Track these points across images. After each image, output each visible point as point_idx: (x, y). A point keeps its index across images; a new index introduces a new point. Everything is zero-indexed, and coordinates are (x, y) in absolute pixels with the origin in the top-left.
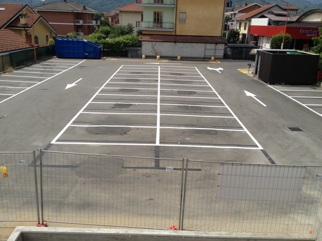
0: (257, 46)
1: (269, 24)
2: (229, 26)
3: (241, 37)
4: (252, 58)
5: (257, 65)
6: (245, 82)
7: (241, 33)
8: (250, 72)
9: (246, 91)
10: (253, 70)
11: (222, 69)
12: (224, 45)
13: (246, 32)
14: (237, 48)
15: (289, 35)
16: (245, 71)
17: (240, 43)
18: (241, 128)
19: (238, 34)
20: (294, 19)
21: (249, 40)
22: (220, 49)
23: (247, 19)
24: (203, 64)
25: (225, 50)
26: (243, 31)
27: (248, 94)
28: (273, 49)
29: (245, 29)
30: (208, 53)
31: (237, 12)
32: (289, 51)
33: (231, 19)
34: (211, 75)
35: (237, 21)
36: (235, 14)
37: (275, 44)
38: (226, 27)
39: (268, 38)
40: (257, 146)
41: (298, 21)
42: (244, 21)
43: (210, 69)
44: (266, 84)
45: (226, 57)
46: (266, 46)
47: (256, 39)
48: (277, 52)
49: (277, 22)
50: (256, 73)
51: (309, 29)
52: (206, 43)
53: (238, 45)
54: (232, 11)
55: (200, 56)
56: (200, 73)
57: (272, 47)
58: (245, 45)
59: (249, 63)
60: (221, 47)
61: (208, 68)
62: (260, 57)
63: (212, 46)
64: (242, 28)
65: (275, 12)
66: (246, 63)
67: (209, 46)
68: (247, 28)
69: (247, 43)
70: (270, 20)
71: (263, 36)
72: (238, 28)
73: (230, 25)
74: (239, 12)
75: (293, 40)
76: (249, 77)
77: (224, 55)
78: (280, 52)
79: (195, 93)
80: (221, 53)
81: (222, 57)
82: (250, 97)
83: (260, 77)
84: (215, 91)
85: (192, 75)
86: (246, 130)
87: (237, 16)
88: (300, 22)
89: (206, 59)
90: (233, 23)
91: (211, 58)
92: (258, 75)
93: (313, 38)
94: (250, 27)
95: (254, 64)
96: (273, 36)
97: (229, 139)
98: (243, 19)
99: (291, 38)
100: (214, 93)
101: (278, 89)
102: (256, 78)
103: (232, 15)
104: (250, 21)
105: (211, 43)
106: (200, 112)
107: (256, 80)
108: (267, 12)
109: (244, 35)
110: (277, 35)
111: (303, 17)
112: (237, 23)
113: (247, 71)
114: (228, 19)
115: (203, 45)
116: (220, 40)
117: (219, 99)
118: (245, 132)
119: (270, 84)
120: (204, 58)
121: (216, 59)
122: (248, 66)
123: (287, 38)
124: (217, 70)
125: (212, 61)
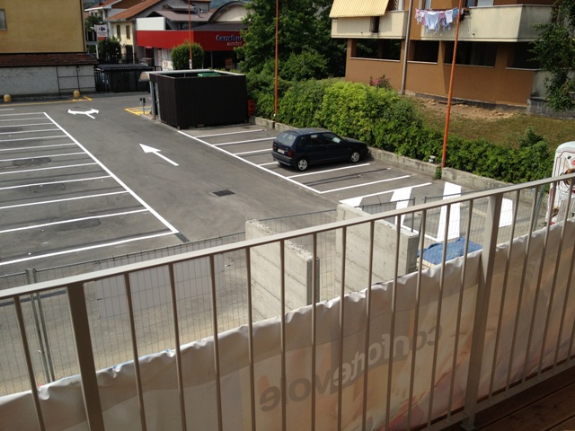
0: (152, 66)
1: (167, 27)
2: (95, 33)
3: (123, 51)
4: (144, 87)
5: (155, 100)
6: (140, 131)
7: (122, 43)
8: (147, 112)
9: (142, 145)
10: (149, 108)
11: (97, 112)
12: (92, 67)
13: (130, 42)
14: (118, 71)
15: (198, 46)
16: (138, 112)
17: (124, 62)
18: (141, 206)
19: (117, 45)
20: (206, 17)
21: (138, 56)
22: (88, 76)
23: (128, 19)
24: (58, 106)
25: (97, 75)
26: (126, 41)
27: (147, 149)
28: (177, 69)
29: (128, 37)
30: (67, 84)
31: (109, 7)
32: (202, 72)
33: (101, 19)
34: (77, 125)
35: (112, 23)
36: (106, 10)
37: (179, 62)
38: (90, 36)
39: (169, 50)
40: (168, 230)
41: (212, 21)
42: (123, 22)
43: (74, 113)
44: (175, 129)
45: (100, 89)
46: (167, 66)
47: (150, 54)
48: (182, 74)
49: (180, 24)
50: (156, 113)
51: (229, 33)
52: (57, 66)
53: (121, 65)
54: (101, 5)
55: (51, 91)
56: (54, 123)
57: (176, 67)
58: (134, 65)
59: (142, 96)
60: (88, 71)
61: (70, 111)
62: (156, 85)
63: (71, 71)
64: (123, 36)
65: (174, 7)
66: (136, 97)
67: (64, 71)
68: (131, 36)
69: (137, 61)
70: (167, 20)
71: (160, 49)
72: (116, 36)
73: (98, 31)
74: (114, 6)
75: (207, 54)
76: (147, 120)
77: (97, 85)
78: (188, 74)
79: (49, 160)
80: (90, 83)
81: (94, 90)
82: (152, 154)
83: (164, 119)
84: (87, 152)
85: (40, 127)
86: (149, 208)
87: (110, 14)
88: (215, 22)
89: (63, 95)
90: (104, 26)
91: (72, 93)
92: (159, 115)
93: (235, 48)
94: (137, 34)
95: (150, 97)
96: (174, 48)
97: (121, 228)
98: (122, 20)
99: (202, 50)
100: (87, 155)
101: (194, 135)
102: (158, 121)
103: (100, 11)
104: (134, 23)
105: (67, 66)
106: (62, 192)
107: (157, 126)
108: (161, 6)
109: (128, 48)
110: (181, 46)
111: (219, 14)
112: (112, 27)
113: (143, 111)
114: (95, 20)
115: (51, 70)
116: (83, 60)
117: (98, 165)
118: (148, 211)
119: (181, 129)
120: (60, 94)
121: (83, 93)
122: (141, 102)
123: (196, 51)
124: (87, 113)
125: (75, 98)
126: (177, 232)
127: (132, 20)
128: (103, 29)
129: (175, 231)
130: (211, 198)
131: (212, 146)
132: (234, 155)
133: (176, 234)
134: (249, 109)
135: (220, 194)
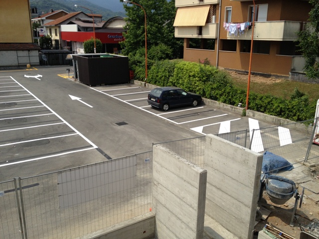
0: (71, 52)
1: (79, 30)
2: (38, 32)
3: (54, 43)
4: (69, 63)
5: (76, 70)
6: (68, 87)
7: (53, 38)
8: (71, 77)
9: (70, 95)
10: (72, 74)
11: (41, 76)
12: (38, 51)
13: (58, 38)
14: (52, 54)
15: (99, 40)
16: (65, 76)
17: (54, 48)
18: (73, 132)
19: (50, 39)
20: (101, 25)
21: (62, 46)
22: (35, 56)
23: (56, 25)
24: (19, 72)
25: (40, 56)
26: (55, 37)
27: (73, 98)
28: (87, 53)
29: (56, 35)
30: (23, 61)
31: (44, 18)
32: (102, 55)
33: (40, 25)
34: (30, 83)
35: (47, 27)
36: (43, 20)
37: (88, 49)
38: (36, 34)
39: (81, 43)
40: (91, 146)
41: (104, 27)
42: (53, 27)
43: (28, 77)
44: (88, 87)
45: (42, 64)
46: (81, 51)
47: (70, 44)
48: (91, 56)
49: (86, 29)
50: (77, 77)
51: (115, 34)
52: (17, 50)
53: (52, 50)
54: (39, 17)
55: (14, 64)
56: (17, 82)
57: (86, 52)
58: (60, 50)
59: (68, 68)
60: (35, 53)
61: (25, 76)
62: (77, 62)
63: (25, 53)
64: (53, 35)
65: (82, 19)
66: (65, 68)
67: (21, 53)
68: (58, 34)
69: (62, 48)
70: (79, 26)
71: (76, 42)
72: (49, 34)
73: (40, 32)
74: (47, 18)
75: (104, 45)
76: (71, 81)
77: (40, 61)
78: (94, 56)
79: (15, 104)
80: (36, 60)
81: (39, 64)
82: (76, 100)
83: (81, 80)
84: (38, 99)
85: (8, 85)
86: (78, 133)
87: (45, 23)
88: (106, 28)
89: (21, 67)
90: (42, 29)
91: (26, 66)
92: (78, 78)
93: (119, 42)
94: (61, 33)
95: (72, 68)
96: (85, 42)
97: (63, 145)
98: (53, 26)
99: (101, 43)
100: (38, 101)
101: (100, 90)
102: (78, 82)
103: (39, 21)
104: (60, 27)
105: (23, 50)
106: (24, 123)
107: (77, 84)
108: (74, 19)
109: (56, 41)
110: (89, 41)
111: (108, 24)
112: (47, 30)
113: (68, 76)
114: (36, 25)
115: (14, 53)
116: (32, 47)
117: (45, 107)
118: (78, 135)
119: (92, 86)
120: (19, 66)
121: (32, 66)
122: (67, 71)
123: (98, 43)
124: (36, 77)
125: (28, 68)
126: (97, 147)
127: (58, 26)
128: (42, 30)
129: (95, 147)
130: (114, 127)
131: (111, 96)
132: (124, 101)
133: (96, 149)
134: (131, 75)
135: (120, 124)
